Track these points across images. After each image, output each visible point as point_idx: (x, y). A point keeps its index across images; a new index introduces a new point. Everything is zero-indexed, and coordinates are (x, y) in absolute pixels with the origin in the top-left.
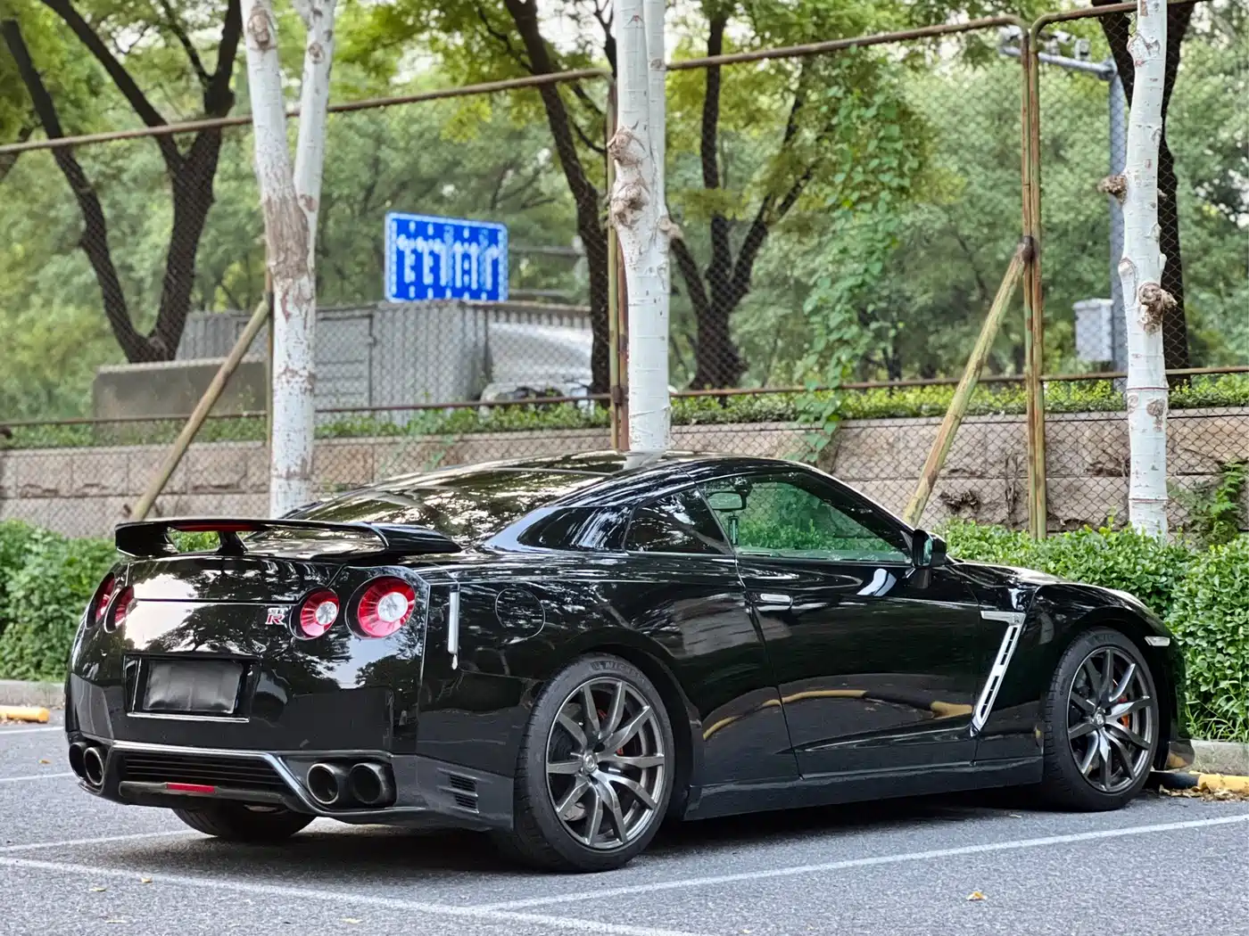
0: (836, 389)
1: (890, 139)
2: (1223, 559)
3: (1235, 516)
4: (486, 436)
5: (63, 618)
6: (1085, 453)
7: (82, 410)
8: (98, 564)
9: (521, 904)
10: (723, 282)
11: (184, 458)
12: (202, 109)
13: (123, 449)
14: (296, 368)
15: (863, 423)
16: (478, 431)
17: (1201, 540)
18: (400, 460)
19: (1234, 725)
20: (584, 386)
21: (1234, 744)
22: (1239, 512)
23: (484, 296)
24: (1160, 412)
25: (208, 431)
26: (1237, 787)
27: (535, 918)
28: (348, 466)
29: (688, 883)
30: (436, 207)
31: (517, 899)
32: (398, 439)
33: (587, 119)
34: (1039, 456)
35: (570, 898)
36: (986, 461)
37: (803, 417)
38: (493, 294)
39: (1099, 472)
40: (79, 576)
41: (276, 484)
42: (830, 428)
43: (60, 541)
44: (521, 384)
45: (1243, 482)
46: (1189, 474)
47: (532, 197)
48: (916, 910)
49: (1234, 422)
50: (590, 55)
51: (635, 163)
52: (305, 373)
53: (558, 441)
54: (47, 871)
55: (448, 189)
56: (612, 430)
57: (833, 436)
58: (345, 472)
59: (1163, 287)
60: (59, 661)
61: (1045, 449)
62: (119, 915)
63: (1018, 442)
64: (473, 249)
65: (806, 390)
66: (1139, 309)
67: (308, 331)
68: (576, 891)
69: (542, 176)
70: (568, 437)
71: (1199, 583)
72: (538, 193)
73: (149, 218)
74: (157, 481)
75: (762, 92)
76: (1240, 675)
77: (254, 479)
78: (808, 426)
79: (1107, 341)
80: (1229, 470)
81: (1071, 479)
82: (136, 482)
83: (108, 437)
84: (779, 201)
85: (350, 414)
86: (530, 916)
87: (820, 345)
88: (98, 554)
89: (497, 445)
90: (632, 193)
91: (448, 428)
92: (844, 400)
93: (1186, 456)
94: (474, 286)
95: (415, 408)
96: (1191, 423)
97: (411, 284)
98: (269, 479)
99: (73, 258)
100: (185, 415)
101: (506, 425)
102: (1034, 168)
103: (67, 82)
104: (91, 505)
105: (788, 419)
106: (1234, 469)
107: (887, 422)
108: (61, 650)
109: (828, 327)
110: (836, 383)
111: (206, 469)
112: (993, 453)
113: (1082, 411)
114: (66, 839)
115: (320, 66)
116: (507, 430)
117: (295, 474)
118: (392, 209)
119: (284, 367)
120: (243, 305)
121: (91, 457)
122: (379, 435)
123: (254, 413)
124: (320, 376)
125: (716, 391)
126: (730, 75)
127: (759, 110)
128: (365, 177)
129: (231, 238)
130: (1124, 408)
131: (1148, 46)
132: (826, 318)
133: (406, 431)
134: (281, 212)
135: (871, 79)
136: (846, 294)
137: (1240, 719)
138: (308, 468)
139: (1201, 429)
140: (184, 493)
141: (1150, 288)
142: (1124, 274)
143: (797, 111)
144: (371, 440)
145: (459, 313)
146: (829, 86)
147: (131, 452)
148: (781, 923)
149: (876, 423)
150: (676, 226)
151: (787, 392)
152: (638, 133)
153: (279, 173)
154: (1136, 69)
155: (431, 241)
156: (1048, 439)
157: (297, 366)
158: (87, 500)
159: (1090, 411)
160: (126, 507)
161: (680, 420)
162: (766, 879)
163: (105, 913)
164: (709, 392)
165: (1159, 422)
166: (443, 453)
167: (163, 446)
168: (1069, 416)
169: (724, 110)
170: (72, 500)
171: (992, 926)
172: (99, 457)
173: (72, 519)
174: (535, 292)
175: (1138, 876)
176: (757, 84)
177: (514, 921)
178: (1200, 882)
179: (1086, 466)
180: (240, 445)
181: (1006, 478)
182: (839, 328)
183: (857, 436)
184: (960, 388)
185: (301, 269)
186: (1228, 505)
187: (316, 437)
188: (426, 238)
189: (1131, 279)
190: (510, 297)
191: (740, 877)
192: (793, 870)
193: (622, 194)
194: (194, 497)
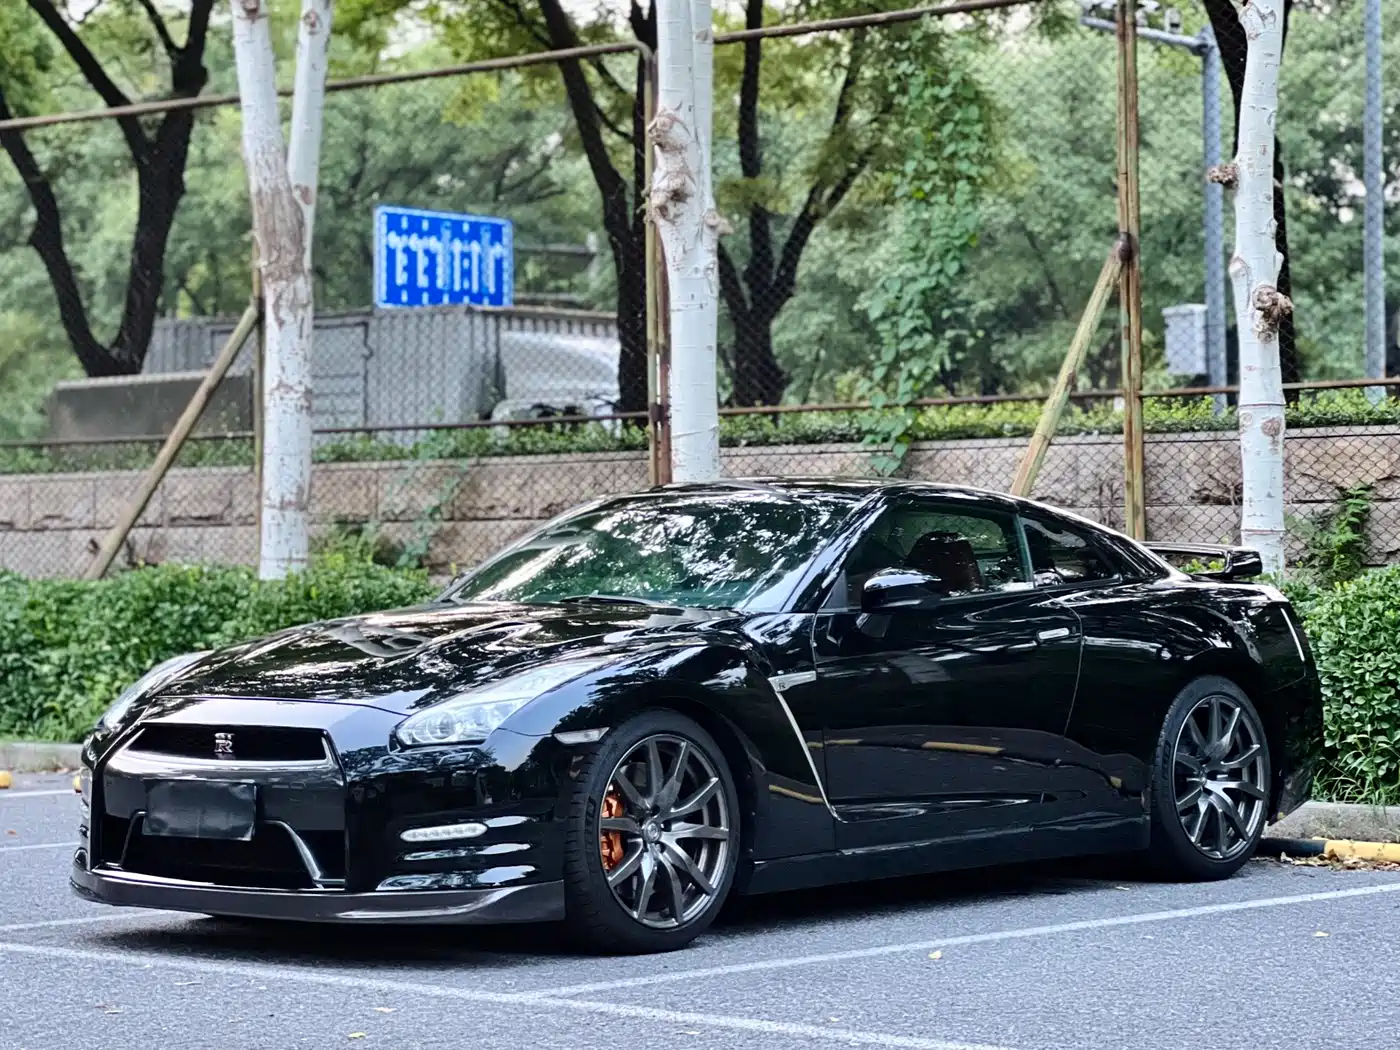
0: (907, 406)
1: (966, 122)
2: (1350, 597)
3: (1359, 548)
4: (506, 460)
5: (25, 668)
6: (1189, 478)
7: (23, 431)
8: (64, 607)
9: (574, 990)
10: (766, 285)
11: (160, 487)
12: (169, 86)
13: (89, 475)
14: (291, 382)
15: (937, 445)
16: (496, 455)
17: (1320, 577)
18: (407, 488)
19: (1363, 785)
20: (609, 403)
21: (1362, 806)
22: (1363, 545)
23: (486, 301)
24: (1277, 432)
25: (188, 455)
26: (1369, 856)
27: (593, 1005)
28: (350, 494)
29: (761, 965)
30: (429, 199)
31: (569, 985)
32: (406, 463)
33: (608, 98)
34: (1138, 482)
35: (629, 983)
36: (1077, 488)
37: (869, 438)
38: (497, 299)
39: (1205, 500)
40: (43, 621)
41: (267, 515)
42: (901, 450)
43: (19, 580)
44: (536, 401)
45: (1367, 511)
46: (1305, 502)
47: (541, 188)
48: (1022, 994)
49: (1357, 443)
50: (612, 26)
51: (678, 149)
52: (302, 389)
53: (589, 465)
54: (28, 955)
55: (443, 180)
56: (651, 453)
57: (903, 459)
58: (345, 501)
59: (1279, 290)
60: (20, 718)
61: (1144, 475)
62: (118, 1005)
63: (1114, 466)
64: (475, 247)
65: (872, 407)
66: (1253, 315)
67: (304, 340)
68: (634, 976)
69: (553, 163)
70: (600, 461)
71: (1323, 625)
72: (549, 183)
73: (100, 210)
74: (130, 511)
75: (808, 68)
76: (1369, 728)
77: (240, 510)
78: (874, 448)
79: (1200, 351)
80: (1351, 497)
81: (1174, 508)
82: (103, 515)
83: (70, 462)
84: (828, 192)
85: (347, 435)
86: (587, 1004)
87: (888, 356)
88: (65, 595)
89: (519, 470)
90: (675, 184)
91: (462, 450)
92: (915, 419)
93: (1303, 481)
94: (475, 288)
95: (427, 428)
96: (1309, 444)
97: (403, 287)
98: (260, 509)
99: (13, 255)
100: (163, 437)
101: (529, 447)
102: (1131, 155)
103: (13, 54)
104: (52, 540)
105: (852, 440)
106: (1358, 496)
107: (966, 443)
108: (22, 705)
109: (896, 336)
110: (907, 399)
111: (185, 498)
112: (1086, 478)
113: (1185, 431)
114: (47, 919)
115: (317, 37)
116: (531, 453)
117: (290, 503)
118: (382, 201)
119: (276, 380)
120: (209, 310)
121: (52, 485)
122: (383, 459)
123: (240, 434)
124: (316, 391)
125: (768, 408)
126: (771, 49)
127: (804, 89)
128: (351, 165)
129: (195, 233)
130: (1236, 427)
131: (1263, 17)
132: (895, 325)
133: (415, 454)
134: (272, 206)
135: (933, 53)
136: (918, 299)
137: (1370, 778)
138: (305, 497)
139: (1319, 451)
140: (159, 526)
141: (1265, 291)
142: (1236, 274)
143: (849, 90)
144: (375, 465)
145: (466, 321)
146: (898, 60)
147: (97, 479)
148: (871, 1010)
149: (951, 444)
150: (725, 221)
151: (850, 410)
152: (680, 115)
153: (271, 161)
154: (1250, 43)
155: (425, 239)
156: (1148, 463)
157: (292, 380)
158: (47, 533)
159: (1193, 430)
160: (93, 542)
161: (728, 442)
162: (849, 961)
163: (101, 1003)
164: (762, 409)
165: (1275, 443)
166: (457, 480)
167: (135, 472)
168: (1171, 437)
169: (764, 89)
170: (29, 534)
171: (1109, 1012)
172: (60, 484)
173: (30, 556)
174: (540, 296)
175: (1267, 954)
176: (802, 59)
177: (569, 1010)
178: (1338, 961)
179: (1191, 493)
180: (224, 470)
181: (1101, 507)
182: (908, 336)
183: (931, 459)
184: (1048, 404)
185: (296, 269)
186: (1349, 536)
187: (314, 462)
188: (421, 235)
189: (1244, 281)
190: (517, 302)
191: (819, 958)
192: (879, 950)
193: (664, 184)
194: (171, 530)
